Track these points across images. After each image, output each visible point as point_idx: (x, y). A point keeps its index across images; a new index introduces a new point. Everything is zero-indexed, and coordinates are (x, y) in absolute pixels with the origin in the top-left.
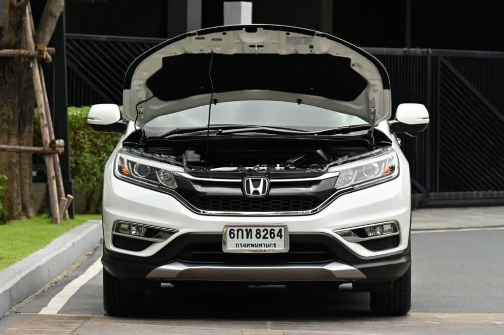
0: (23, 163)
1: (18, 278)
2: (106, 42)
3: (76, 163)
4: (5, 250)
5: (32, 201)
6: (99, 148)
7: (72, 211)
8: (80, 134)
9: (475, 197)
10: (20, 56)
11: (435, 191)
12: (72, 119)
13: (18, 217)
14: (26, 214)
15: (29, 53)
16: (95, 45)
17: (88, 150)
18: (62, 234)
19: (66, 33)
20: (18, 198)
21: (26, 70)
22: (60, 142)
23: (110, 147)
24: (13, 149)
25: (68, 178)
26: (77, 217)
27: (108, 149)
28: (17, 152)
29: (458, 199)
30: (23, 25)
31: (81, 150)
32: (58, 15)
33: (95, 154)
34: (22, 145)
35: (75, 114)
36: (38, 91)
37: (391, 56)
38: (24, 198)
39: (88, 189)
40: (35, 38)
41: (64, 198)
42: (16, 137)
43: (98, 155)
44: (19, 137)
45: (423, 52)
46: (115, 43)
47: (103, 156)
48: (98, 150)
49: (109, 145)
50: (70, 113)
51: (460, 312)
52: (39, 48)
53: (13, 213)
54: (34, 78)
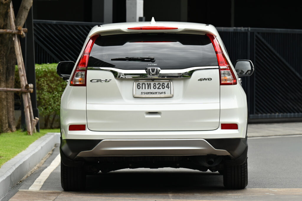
0: (9, 98)
1: (14, 169)
2: (56, 25)
3: (39, 98)
4: (3, 152)
5: (14, 121)
6: (53, 89)
7: (38, 127)
8: (42, 81)
9: (276, 117)
10: (7, 33)
11: (253, 114)
12: (37, 72)
13: (6, 131)
14: (10, 129)
15: (12, 32)
16: (50, 27)
17: (46, 90)
18: (34, 142)
19: (34, 19)
20: (6, 120)
21: (10, 42)
22: (31, 86)
23: (60, 88)
24: (3, 90)
25: (36, 107)
26: (41, 131)
27: (58, 89)
28: (5, 92)
29: (267, 118)
30: (8, 15)
31: (42, 90)
32: (29, 8)
33: (50, 93)
34: (8, 87)
35: (38, 69)
36: (18, 54)
37: (226, 32)
38: (10, 120)
39: (46, 114)
40: (16, 22)
41: (33, 119)
42: (5, 82)
43: (52, 93)
44: (6, 83)
45: (245, 29)
46: (61, 25)
47: (55, 94)
48: (52, 90)
49: (59, 87)
50: (36, 68)
51: (285, 188)
52: (18, 28)
53: (3, 129)
54: (15, 46)
